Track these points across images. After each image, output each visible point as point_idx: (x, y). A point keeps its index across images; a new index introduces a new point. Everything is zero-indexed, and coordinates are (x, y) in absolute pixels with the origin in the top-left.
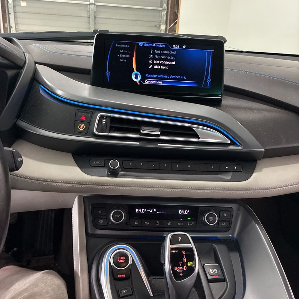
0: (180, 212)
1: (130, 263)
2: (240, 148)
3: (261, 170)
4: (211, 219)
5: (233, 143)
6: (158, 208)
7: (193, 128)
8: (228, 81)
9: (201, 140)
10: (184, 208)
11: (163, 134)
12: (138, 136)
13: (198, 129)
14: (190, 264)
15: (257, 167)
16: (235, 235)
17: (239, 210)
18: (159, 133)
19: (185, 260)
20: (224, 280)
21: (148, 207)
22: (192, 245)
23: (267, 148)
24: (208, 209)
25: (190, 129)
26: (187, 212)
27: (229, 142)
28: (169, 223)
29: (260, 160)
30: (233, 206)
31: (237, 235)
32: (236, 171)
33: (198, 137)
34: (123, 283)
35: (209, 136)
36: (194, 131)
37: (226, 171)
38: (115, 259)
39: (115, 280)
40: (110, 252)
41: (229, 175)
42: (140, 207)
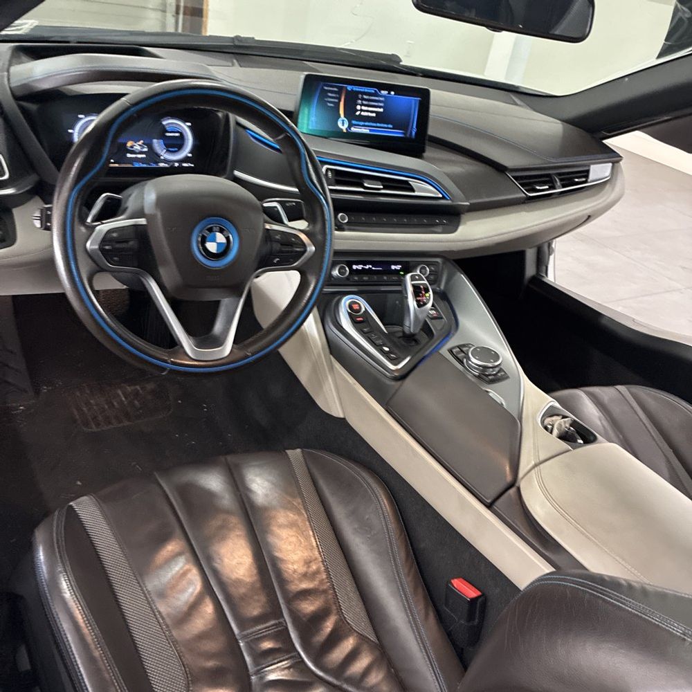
0: (393, 267)
1: (363, 310)
2: (450, 202)
3: (465, 223)
4: (423, 271)
5: (443, 198)
6: (373, 263)
7: (411, 183)
8: (431, 131)
9: (416, 194)
10: (396, 263)
11: (385, 188)
12: (362, 190)
13: (413, 183)
14: (427, 295)
15: (462, 220)
17: (444, 263)
18: (382, 187)
19: (423, 292)
20: (441, 318)
21: (365, 263)
22: (426, 282)
23: (472, 202)
24: (419, 263)
25: (407, 182)
26: (398, 267)
27: (441, 196)
28: (385, 278)
29: (463, 213)
30: (439, 260)
31: (445, 286)
32: (444, 224)
33: (414, 191)
34: (361, 325)
35: (423, 190)
36: (410, 185)
37: (437, 225)
38: (350, 307)
39: (355, 322)
40: (345, 301)
41: (439, 229)
42: (357, 263)
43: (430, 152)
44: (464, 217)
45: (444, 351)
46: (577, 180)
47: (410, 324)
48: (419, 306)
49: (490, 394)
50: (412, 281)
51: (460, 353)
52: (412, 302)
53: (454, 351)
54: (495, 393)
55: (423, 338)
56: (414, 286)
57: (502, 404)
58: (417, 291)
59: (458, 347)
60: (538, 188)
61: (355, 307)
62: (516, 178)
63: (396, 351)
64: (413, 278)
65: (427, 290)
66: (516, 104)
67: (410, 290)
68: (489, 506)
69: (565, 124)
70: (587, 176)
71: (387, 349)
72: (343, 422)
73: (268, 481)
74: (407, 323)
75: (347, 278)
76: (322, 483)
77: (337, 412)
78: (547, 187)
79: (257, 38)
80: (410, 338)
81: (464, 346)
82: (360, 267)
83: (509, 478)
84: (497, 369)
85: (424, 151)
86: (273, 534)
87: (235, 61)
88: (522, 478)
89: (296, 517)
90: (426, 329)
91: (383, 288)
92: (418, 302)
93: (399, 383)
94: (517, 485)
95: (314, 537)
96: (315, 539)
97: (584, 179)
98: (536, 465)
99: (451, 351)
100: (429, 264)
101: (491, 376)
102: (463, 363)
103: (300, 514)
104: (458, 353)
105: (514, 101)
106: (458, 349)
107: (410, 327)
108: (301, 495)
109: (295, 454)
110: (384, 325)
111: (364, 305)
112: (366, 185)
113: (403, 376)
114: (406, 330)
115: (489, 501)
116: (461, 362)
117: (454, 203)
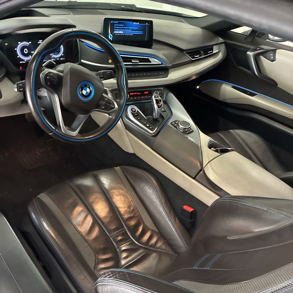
0: (145, 93)
1: (137, 111)
2: (164, 65)
3: (171, 73)
4: (157, 93)
5: (162, 64)
6: (137, 92)
8: (154, 37)
9: (152, 63)
10: (146, 91)
11: (140, 62)
12: (131, 63)
13: (150, 59)
16: (164, 99)
17: (164, 89)
18: (139, 62)
19: (160, 102)
20: (166, 111)
21: (134, 92)
22: (160, 98)
23: (172, 64)
25: (148, 59)
26: (147, 93)
27: (161, 63)
28: (143, 97)
29: (169, 69)
30: (162, 88)
31: (165, 99)
32: (163, 74)
33: (151, 62)
34: (137, 117)
35: (154, 61)
36: (149, 60)
37: (160, 75)
38: (131, 110)
39: (134, 116)
40: (129, 108)
41: (161, 76)
42: (132, 92)
43: (154, 46)
44: (170, 71)
45: (169, 124)
46: (209, 52)
47: (155, 115)
48: (159, 107)
49: (189, 138)
50: (155, 98)
51: (176, 124)
52: (156, 106)
53: (173, 123)
54: (190, 137)
55: (160, 120)
56: (156, 100)
57: (193, 142)
58: (157, 102)
59: (174, 122)
60: (196, 56)
61: (134, 110)
62: (187, 53)
63: (151, 126)
64: (155, 97)
65: (160, 101)
66: (182, 22)
67: (155, 101)
68: (194, 178)
69: (202, 29)
70: (212, 50)
71: (148, 125)
72: (134, 154)
73: (109, 179)
74: (154, 114)
75: (129, 99)
76: (129, 178)
77: (131, 151)
78: (199, 56)
79: (78, 1)
80: (156, 120)
81: (176, 121)
82: (133, 94)
83: (200, 168)
84: (189, 129)
85: (152, 46)
86: (114, 198)
87: (70, 12)
88: (205, 167)
89: (122, 191)
90: (161, 116)
91: (143, 101)
92: (158, 106)
93: (155, 138)
94: (203, 169)
95: (130, 197)
96: (131, 198)
97: (212, 51)
98: (209, 162)
99: (171, 124)
100: (159, 90)
101: (188, 131)
102: (177, 128)
103: (123, 190)
104: (174, 124)
105: (181, 21)
106: (174, 123)
107: (156, 116)
108: (123, 183)
109: (118, 168)
110: (145, 116)
111: (137, 109)
112: (133, 61)
113: (156, 135)
114: (154, 117)
115: (194, 177)
116: (176, 128)
117: (166, 66)
